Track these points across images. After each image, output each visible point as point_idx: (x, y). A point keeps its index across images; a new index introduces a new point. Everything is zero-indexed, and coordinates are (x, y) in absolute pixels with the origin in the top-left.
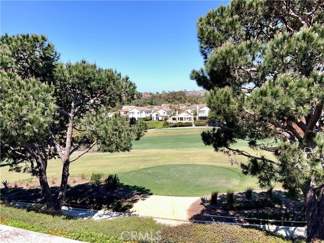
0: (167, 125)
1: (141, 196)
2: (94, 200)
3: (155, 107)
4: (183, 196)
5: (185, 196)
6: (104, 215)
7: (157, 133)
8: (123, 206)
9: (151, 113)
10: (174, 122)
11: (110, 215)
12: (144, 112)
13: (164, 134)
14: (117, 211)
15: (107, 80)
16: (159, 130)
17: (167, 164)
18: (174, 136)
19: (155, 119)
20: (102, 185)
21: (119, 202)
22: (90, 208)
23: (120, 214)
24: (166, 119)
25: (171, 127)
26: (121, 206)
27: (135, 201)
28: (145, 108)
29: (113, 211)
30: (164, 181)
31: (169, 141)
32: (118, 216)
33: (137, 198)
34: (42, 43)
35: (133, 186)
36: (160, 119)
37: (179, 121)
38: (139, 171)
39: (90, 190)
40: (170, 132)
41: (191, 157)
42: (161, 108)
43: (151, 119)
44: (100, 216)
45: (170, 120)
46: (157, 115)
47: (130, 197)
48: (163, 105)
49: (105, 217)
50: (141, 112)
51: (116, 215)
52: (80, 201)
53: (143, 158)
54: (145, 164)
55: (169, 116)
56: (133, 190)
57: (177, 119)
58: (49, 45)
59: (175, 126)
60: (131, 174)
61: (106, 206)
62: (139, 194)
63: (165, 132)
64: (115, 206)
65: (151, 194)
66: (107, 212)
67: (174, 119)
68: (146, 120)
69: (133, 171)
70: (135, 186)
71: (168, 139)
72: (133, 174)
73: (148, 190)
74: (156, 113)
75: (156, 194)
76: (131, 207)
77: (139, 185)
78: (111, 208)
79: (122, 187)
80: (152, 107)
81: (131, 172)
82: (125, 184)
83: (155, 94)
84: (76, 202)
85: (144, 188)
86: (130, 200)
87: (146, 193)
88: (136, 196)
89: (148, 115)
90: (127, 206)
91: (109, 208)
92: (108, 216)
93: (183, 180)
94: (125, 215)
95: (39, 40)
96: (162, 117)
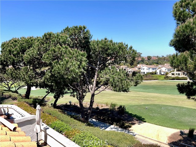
0: (167, 78)
1: (138, 121)
2: (110, 118)
3: (160, 66)
4: (168, 127)
5: (169, 127)
6: (114, 128)
7: (159, 83)
8: (125, 126)
9: (156, 70)
10: (173, 76)
11: (117, 129)
12: (151, 69)
13: (164, 84)
14: (122, 128)
15: (118, 49)
16: (161, 81)
17: (160, 104)
18: (171, 86)
19: (159, 73)
20: (116, 111)
21: (124, 123)
22: (107, 123)
23: (123, 130)
24: (167, 74)
25: (170, 79)
26: (124, 125)
27: (134, 124)
28: (153, 66)
29: (119, 127)
30: (155, 115)
31: (167, 89)
32: (122, 131)
33: (135, 122)
34: (84, 30)
35: (134, 114)
36: (162, 74)
37: (177, 76)
38: (140, 106)
39: (109, 113)
40: (169, 83)
41: (181, 102)
42: (164, 66)
43: (156, 74)
44: (112, 129)
45: (170, 75)
46: (160, 71)
47: (131, 121)
48: (165, 64)
49: (114, 129)
50: (149, 69)
51: (120, 130)
52: (102, 117)
53: (145, 98)
54: (146, 102)
55: (169, 72)
56: (134, 117)
57: (175, 74)
58: (87, 31)
59: (173, 79)
60: (134, 107)
61: (116, 123)
62: (137, 120)
63: (165, 83)
64: (120, 124)
65: (145, 122)
66: (116, 127)
67: (173, 74)
68: (152, 74)
69: (136, 105)
70: (136, 115)
71: (167, 88)
72: (136, 107)
73: (144, 119)
74: (160, 70)
75: (148, 122)
76: (130, 127)
77: (138, 114)
78: (118, 125)
79: (127, 114)
80: (157, 66)
81: (134, 106)
82: (130, 112)
83: (161, 57)
84: (101, 118)
85: (141, 117)
86: (131, 122)
87: (142, 121)
88: (135, 121)
89: (154, 71)
90: (128, 126)
91: (117, 125)
92: (116, 130)
93: (170, 116)
94: (126, 131)
95: (82, 28)
96: (164, 72)
